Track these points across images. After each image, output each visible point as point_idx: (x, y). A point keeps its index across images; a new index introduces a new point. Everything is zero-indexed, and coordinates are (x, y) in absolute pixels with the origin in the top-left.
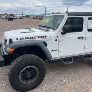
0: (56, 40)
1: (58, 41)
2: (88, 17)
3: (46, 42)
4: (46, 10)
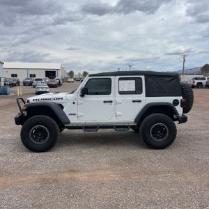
0: (74, 103)
1: (76, 104)
2: (118, 77)
3: (63, 105)
4: (184, 60)
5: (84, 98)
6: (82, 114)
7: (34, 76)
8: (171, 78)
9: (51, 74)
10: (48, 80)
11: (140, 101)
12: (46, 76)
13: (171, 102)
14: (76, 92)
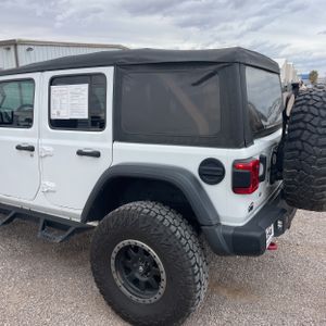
8: (211, 69)
13: (194, 169)
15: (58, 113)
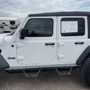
5: (24, 41)
6: (22, 57)
7: (5, 23)
9: (12, 23)
10: (11, 25)
11: (83, 43)
12: (10, 24)
14: (15, 34)
15: (65, 31)
